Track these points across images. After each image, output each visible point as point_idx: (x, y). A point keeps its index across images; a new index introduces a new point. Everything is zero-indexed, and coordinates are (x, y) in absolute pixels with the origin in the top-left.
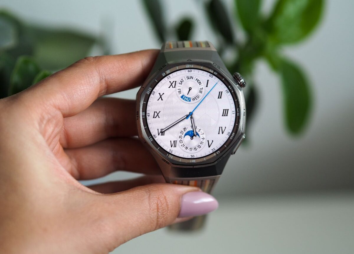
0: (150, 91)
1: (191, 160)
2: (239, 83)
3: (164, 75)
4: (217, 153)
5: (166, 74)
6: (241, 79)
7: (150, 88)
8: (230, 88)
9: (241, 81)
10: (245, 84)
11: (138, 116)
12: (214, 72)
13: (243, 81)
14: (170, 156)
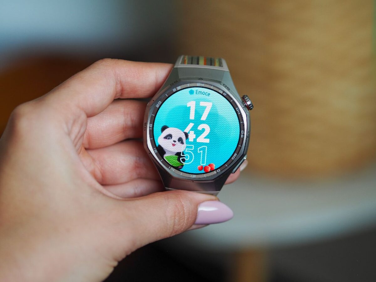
1: (192, 175)
2: (246, 104)
3: (174, 90)
4: (217, 171)
5: (176, 89)
6: (248, 101)
7: (160, 102)
8: (237, 110)
11: (145, 127)
12: (223, 93)
14: (172, 168)
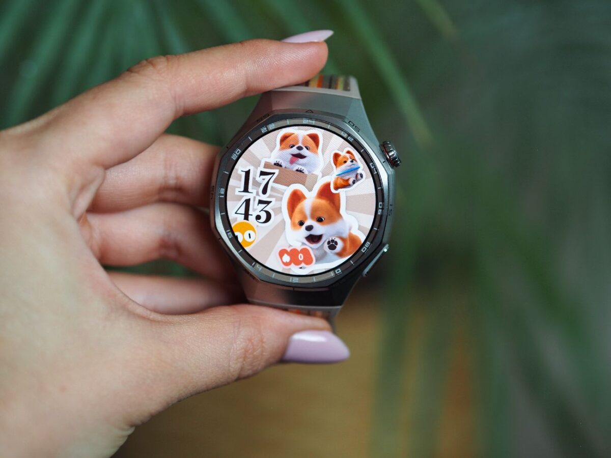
0: (238, 154)
1: (291, 278)
2: (388, 156)
3: (264, 130)
4: (336, 271)
5: (267, 129)
6: (392, 151)
7: (239, 150)
8: (372, 167)
9: (391, 154)
10: (397, 161)
11: (212, 194)
12: (348, 137)
13: (393, 155)
14: (258, 265)
